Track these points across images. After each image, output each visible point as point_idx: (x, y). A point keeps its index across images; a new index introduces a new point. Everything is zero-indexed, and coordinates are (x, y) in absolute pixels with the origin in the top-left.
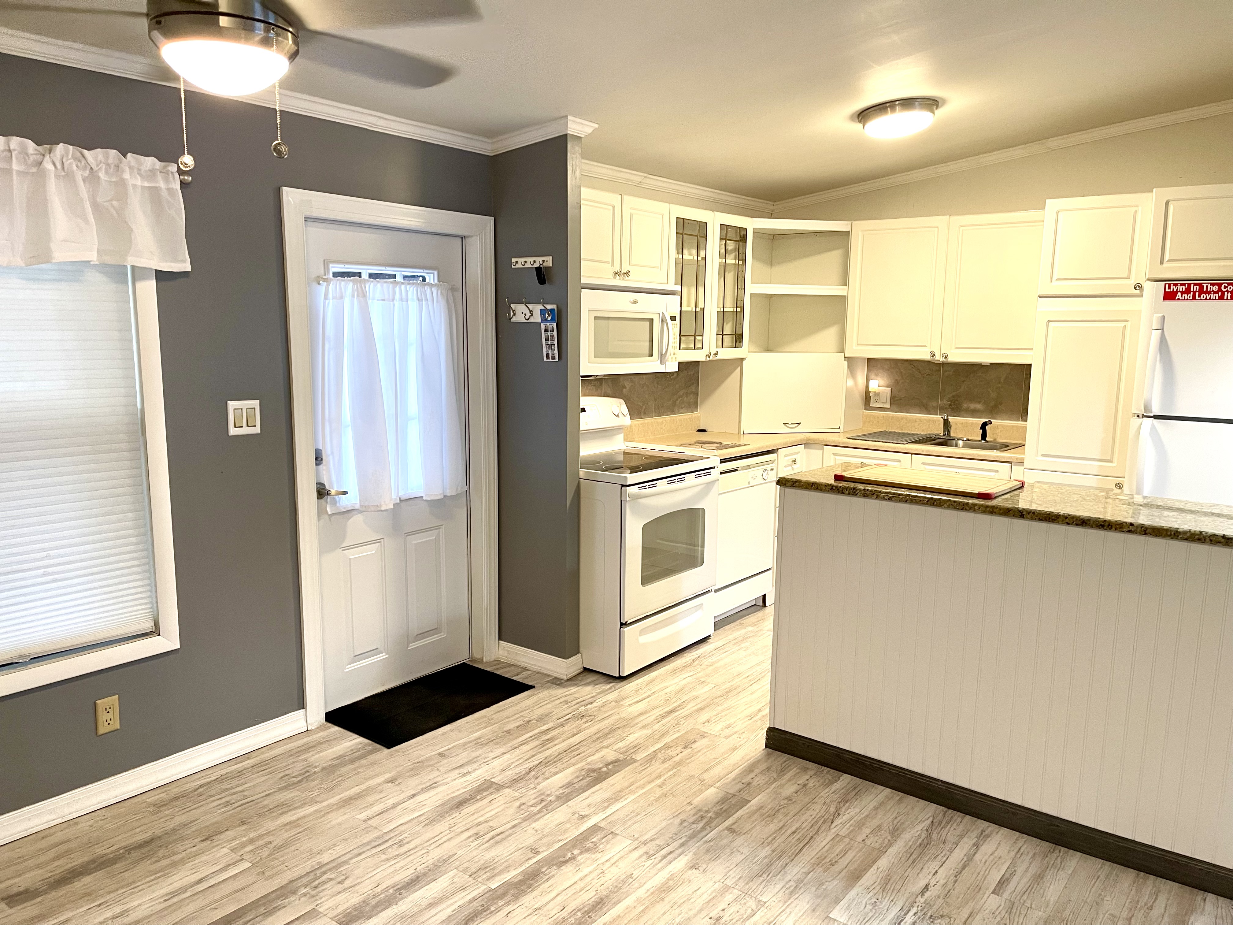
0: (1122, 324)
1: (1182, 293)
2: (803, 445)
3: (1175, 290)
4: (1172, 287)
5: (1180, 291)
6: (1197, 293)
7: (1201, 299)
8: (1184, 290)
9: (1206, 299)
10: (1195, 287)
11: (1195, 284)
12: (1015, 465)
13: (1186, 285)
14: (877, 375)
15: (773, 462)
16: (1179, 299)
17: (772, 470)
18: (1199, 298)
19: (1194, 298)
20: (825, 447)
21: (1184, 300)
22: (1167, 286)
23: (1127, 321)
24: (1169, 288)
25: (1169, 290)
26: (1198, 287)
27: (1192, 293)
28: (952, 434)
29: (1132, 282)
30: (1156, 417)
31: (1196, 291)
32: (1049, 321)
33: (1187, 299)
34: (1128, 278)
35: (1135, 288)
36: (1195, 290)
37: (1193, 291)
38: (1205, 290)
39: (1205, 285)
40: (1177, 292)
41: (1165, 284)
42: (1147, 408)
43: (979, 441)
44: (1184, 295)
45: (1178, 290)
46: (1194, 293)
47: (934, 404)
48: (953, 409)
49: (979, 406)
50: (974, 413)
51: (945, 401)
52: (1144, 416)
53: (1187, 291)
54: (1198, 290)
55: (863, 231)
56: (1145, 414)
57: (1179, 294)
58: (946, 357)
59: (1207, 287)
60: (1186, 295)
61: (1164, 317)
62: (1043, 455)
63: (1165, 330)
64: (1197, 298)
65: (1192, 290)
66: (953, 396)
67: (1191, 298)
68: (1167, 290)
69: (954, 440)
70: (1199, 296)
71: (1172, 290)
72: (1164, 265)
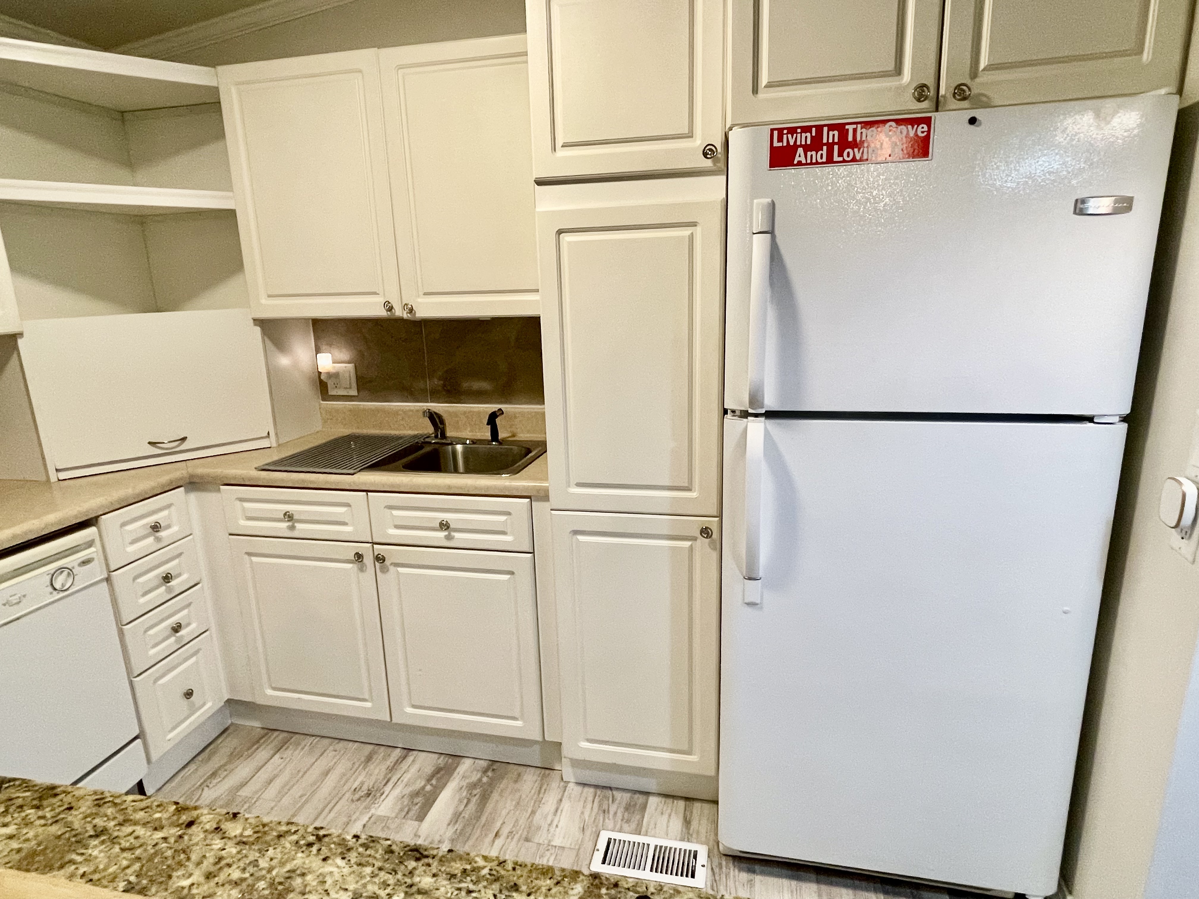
0: (686, 232)
1: (807, 148)
2: (182, 489)
3: (792, 143)
4: (785, 136)
5: (801, 146)
6: (836, 148)
7: (844, 161)
8: (809, 142)
9: (854, 160)
10: (831, 133)
11: (831, 127)
12: (535, 501)
13: (814, 129)
14: (330, 345)
15: (90, 544)
16: (800, 163)
17: (85, 562)
18: (841, 159)
19: (830, 160)
20: (222, 487)
21: (811, 163)
22: (776, 133)
23: (694, 224)
24: (780, 140)
25: (780, 144)
26: (836, 133)
27: (825, 148)
28: (449, 433)
29: (698, 143)
30: (770, 415)
31: (834, 143)
32: (560, 232)
33: (817, 163)
34: (690, 135)
35: (705, 155)
36: (831, 141)
37: (828, 144)
38: (850, 138)
39: (851, 128)
40: (796, 147)
41: (772, 130)
42: (755, 398)
43: (489, 442)
44: (809, 154)
45: (798, 143)
46: (830, 147)
47: (421, 385)
48: (448, 391)
49: (484, 385)
50: (479, 396)
51: (436, 381)
52: (745, 414)
53: (816, 144)
54: (836, 140)
55: (238, 84)
56: (751, 411)
57: (800, 151)
58: (411, 310)
59: (855, 131)
60: (814, 153)
61: (773, 204)
62: (579, 485)
63: (777, 232)
64: (836, 158)
65: (825, 141)
66: (446, 372)
67: (824, 160)
68: (776, 144)
69: (451, 444)
70: (840, 154)
71: (785, 144)
72: (761, 95)
